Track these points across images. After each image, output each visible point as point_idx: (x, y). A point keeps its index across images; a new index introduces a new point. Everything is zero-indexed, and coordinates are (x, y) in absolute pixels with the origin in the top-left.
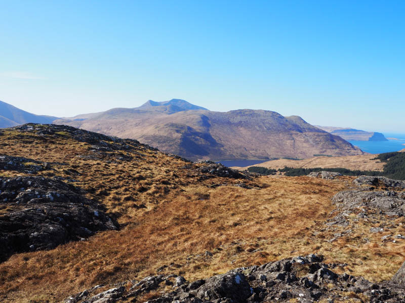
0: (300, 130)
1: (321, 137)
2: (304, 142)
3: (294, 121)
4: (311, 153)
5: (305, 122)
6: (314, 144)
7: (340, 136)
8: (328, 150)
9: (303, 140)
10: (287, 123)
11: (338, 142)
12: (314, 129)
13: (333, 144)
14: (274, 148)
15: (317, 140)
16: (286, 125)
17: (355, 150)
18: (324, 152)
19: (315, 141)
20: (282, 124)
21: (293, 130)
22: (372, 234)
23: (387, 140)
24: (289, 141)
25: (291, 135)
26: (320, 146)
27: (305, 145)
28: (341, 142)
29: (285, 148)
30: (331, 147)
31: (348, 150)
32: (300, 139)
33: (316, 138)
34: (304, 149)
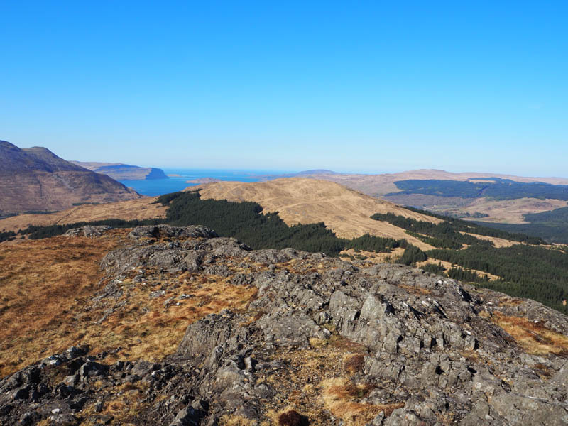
0: (50, 169)
1: (81, 178)
2: (57, 186)
3: (38, 155)
4: (68, 202)
5: (55, 156)
6: (72, 188)
7: (108, 174)
8: (93, 196)
9: (54, 183)
10: (27, 158)
11: (106, 184)
12: (70, 166)
13: (100, 186)
14: (8, 198)
15: (75, 182)
16: (25, 162)
17: (130, 192)
18: (87, 199)
19: (72, 184)
20: (19, 160)
21: (37, 169)
22: (152, 301)
23: (168, 178)
24: (32, 186)
25: (35, 176)
26: (81, 190)
27: (58, 190)
28: (110, 183)
29: (27, 197)
30: (96, 190)
31: (120, 193)
32: (49, 182)
33: (74, 180)
34: (58, 197)
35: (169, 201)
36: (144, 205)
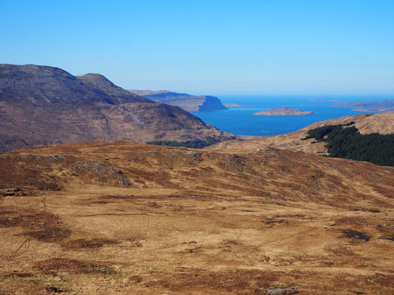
0: (110, 100)
1: (152, 111)
2: (125, 121)
3: (95, 83)
4: (141, 140)
5: (112, 85)
6: (143, 123)
7: (180, 105)
8: (169, 133)
9: (121, 117)
10: (84, 88)
11: (181, 118)
12: (131, 96)
13: (174, 121)
14: (75, 136)
15: (146, 116)
16: (83, 93)
17: (208, 128)
18: (161, 136)
19: (143, 118)
20: (75, 91)
21: (98, 101)
24: (97, 122)
25: (99, 109)
26: (153, 126)
27: (127, 126)
28: (185, 117)
29: (95, 135)
30: (171, 126)
31: (199, 129)
32: (116, 117)
33: (144, 113)
34: (128, 134)
35: (322, 136)
36: (296, 140)
